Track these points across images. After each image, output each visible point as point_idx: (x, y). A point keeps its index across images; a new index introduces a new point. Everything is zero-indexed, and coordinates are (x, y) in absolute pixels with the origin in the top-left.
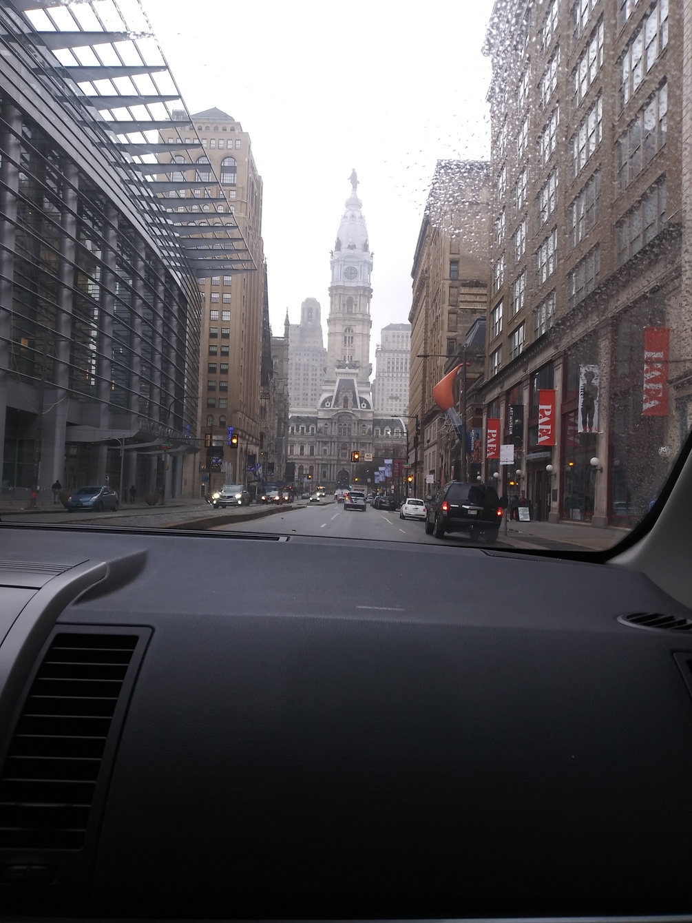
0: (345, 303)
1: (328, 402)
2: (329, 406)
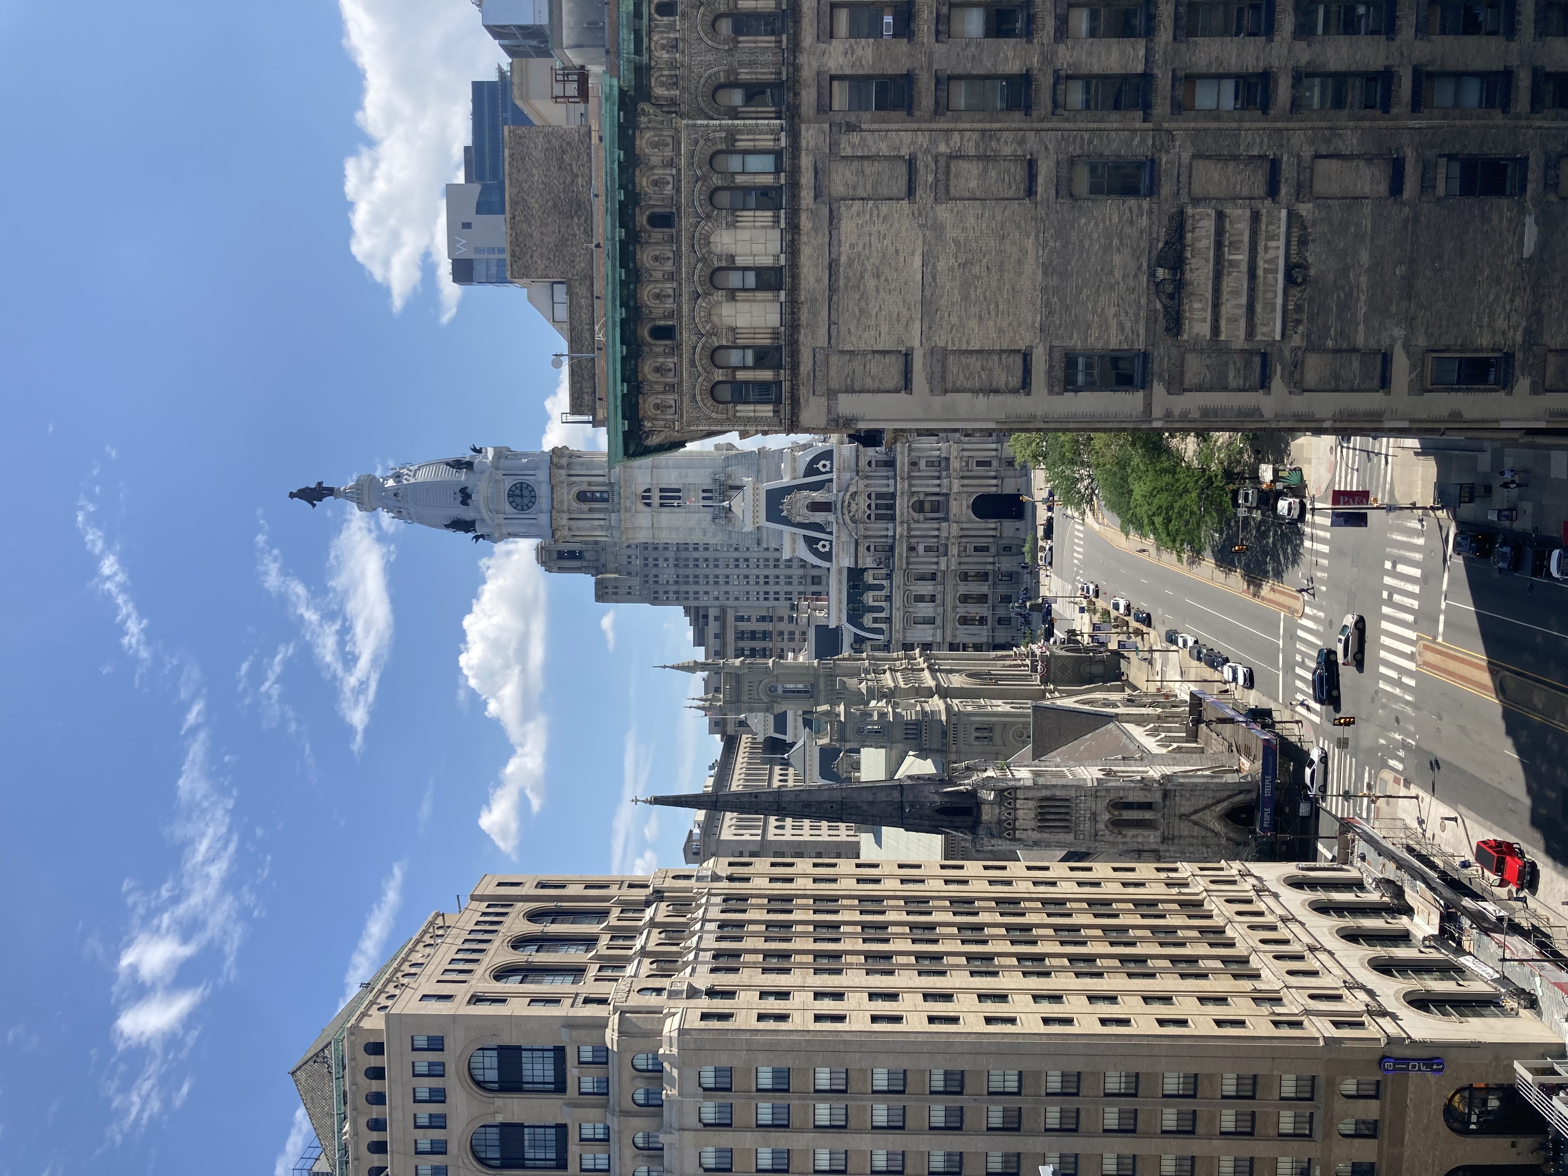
0: (588, 507)
1: (819, 546)
2: (827, 543)
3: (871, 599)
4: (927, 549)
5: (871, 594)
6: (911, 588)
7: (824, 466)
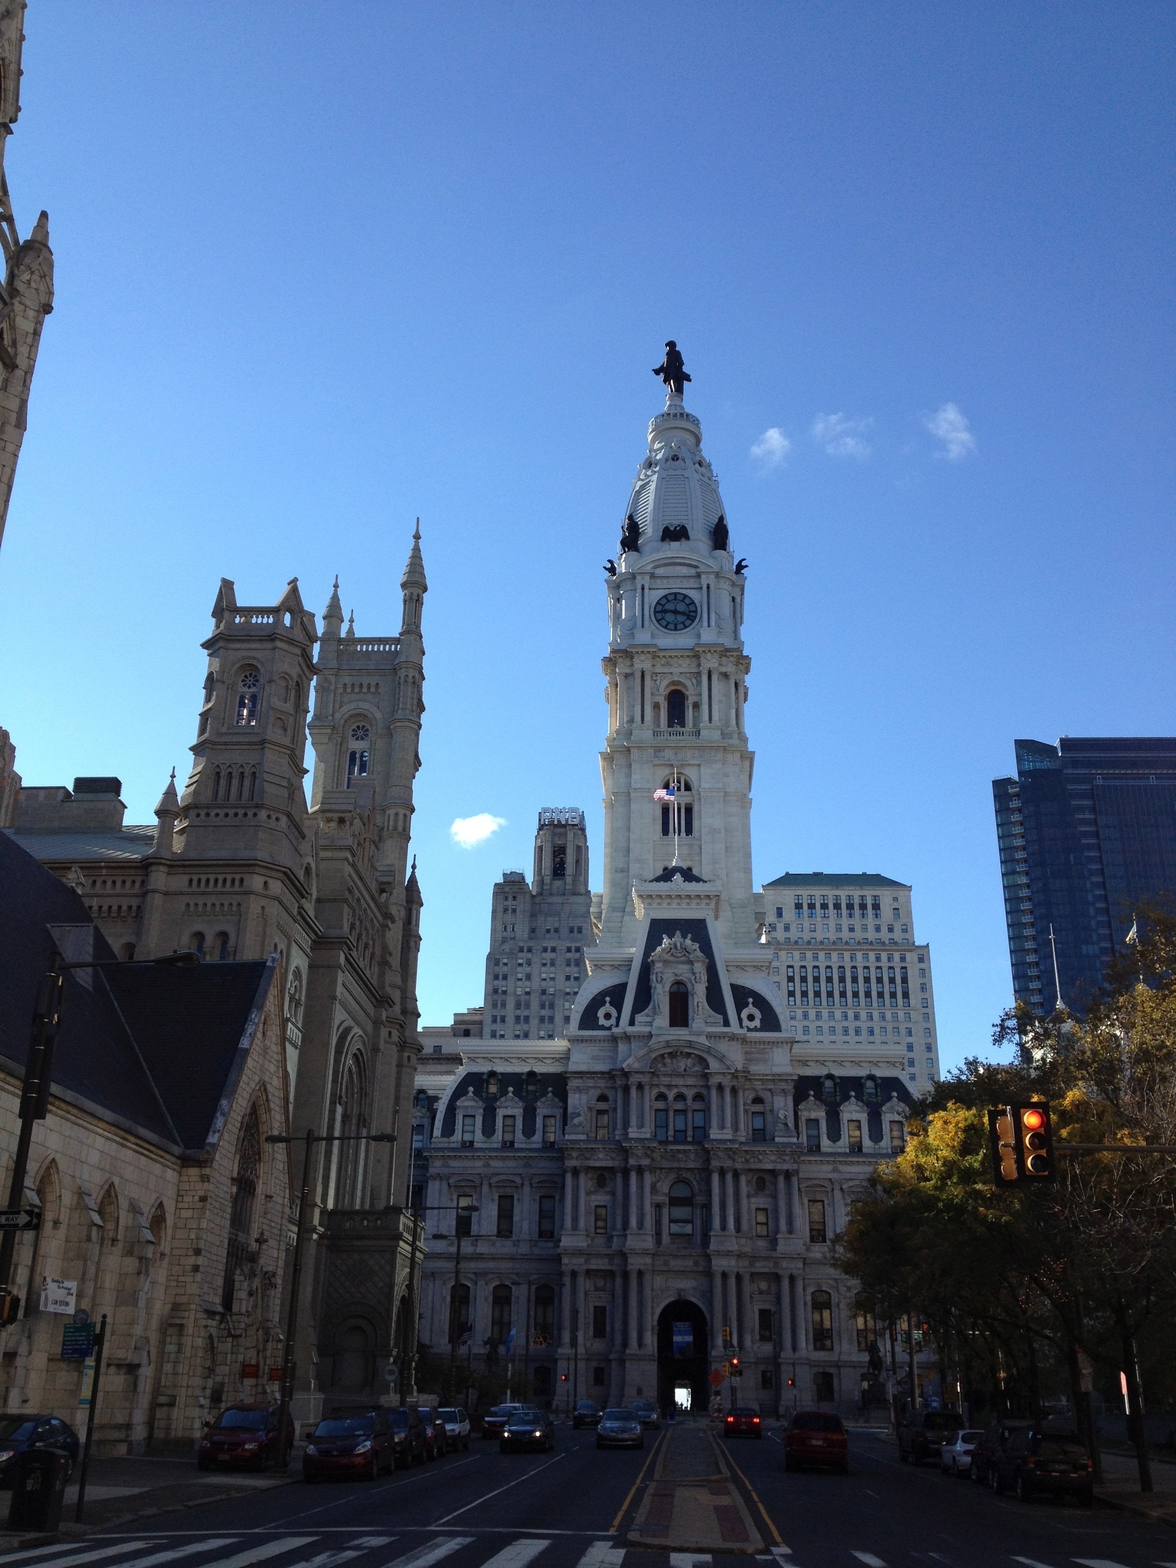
0: (661, 700)
1: (608, 1008)
2: (613, 1021)
3: (509, 1112)
5: (518, 1111)
6: (527, 1189)
7: (751, 1018)
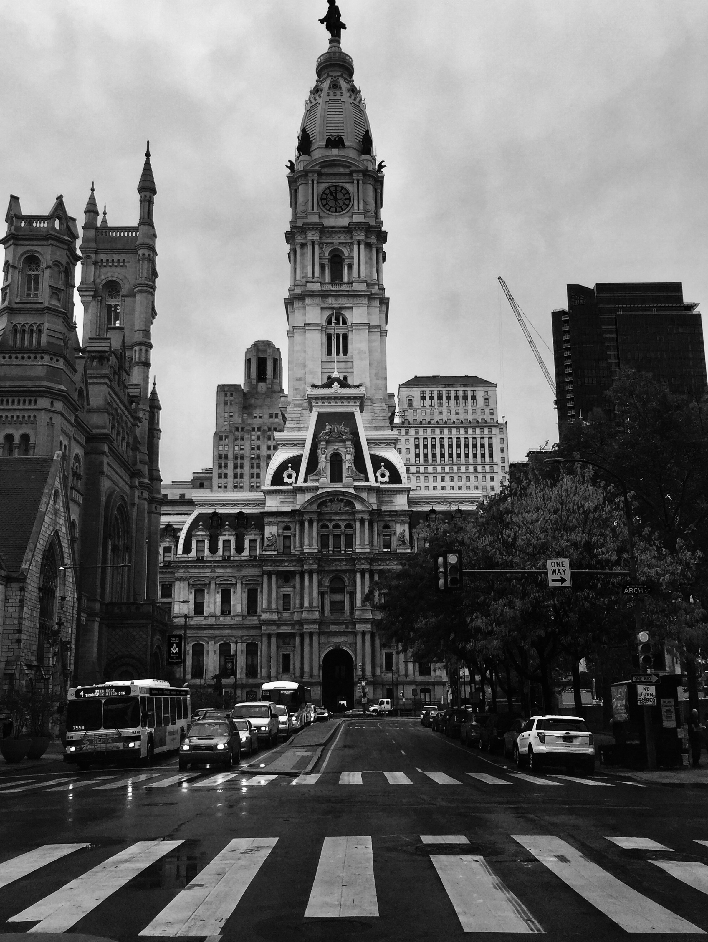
0: (326, 262)
1: (290, 471)
2: (293, 479)
3: (226, 538)
4: (286, 597)
5: (232, 539)
6: (239, 586)
7: (383, 475)
